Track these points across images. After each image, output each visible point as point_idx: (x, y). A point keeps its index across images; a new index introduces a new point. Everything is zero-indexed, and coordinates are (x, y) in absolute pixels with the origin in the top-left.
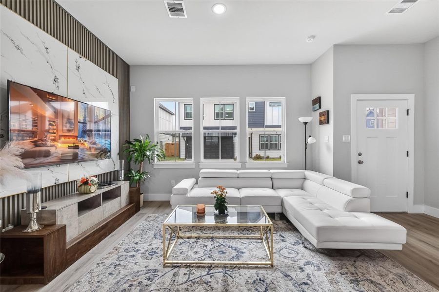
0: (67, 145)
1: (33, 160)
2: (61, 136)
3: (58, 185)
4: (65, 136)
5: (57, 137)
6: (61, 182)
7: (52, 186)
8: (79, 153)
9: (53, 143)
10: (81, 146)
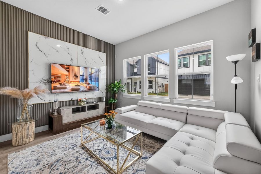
0: (74, 85)
1: (60, 90)
2: (71, 81)
3: (72, 101)
4: (73, 81)
5: (70, 82)
6: (74, 99)
7: (70, 101)
8: (80, 88)
9: (68, 84)
10: (81, 85)
